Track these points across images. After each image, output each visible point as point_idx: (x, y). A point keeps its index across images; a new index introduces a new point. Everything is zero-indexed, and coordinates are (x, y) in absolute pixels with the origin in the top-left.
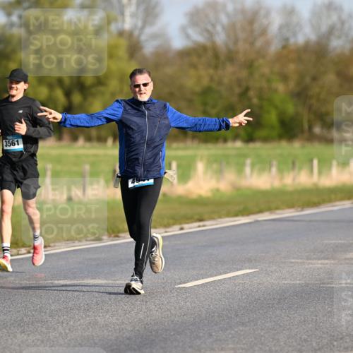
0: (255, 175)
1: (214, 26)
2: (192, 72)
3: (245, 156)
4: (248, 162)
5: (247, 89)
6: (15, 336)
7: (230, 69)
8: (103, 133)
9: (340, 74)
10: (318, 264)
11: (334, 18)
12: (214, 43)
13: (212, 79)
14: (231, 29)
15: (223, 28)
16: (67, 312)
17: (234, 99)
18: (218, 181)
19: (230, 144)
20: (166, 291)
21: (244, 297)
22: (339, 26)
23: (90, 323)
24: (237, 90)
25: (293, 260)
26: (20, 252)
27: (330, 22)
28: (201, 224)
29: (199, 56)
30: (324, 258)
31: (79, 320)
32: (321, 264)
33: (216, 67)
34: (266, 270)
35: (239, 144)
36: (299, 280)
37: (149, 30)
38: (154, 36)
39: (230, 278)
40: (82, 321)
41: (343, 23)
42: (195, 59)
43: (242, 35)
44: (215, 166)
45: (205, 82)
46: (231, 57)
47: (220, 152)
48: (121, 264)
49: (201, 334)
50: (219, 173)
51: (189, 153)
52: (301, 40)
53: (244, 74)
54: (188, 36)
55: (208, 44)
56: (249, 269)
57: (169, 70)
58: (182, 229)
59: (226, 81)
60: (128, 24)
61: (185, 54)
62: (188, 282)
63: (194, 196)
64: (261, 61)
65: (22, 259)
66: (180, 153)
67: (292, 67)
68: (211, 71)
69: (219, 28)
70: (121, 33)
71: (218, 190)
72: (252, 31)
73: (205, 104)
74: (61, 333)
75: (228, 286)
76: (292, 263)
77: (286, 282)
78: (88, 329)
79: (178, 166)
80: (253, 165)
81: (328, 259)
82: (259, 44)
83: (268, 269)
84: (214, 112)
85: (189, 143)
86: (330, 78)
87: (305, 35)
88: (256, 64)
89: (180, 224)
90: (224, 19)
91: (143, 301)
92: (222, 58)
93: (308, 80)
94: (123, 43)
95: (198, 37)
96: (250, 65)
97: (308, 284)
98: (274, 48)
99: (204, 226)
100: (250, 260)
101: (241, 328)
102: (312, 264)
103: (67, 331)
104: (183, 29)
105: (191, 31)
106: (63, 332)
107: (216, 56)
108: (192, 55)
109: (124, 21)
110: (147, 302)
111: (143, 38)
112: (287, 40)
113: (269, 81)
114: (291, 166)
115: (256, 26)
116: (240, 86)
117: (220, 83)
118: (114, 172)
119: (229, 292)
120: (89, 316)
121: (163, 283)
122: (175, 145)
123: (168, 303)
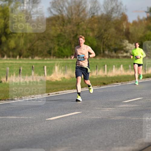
1: (62, 8)
2: (53, 28)
5: (77, 35)
7: (69, 26)
8: (15, 54)
9: (116, 28)
10: (107, 110)
11: (114, 4)
12: (62, 15)
13: (61, 30)
14: (70, 9)
15: (66, 8)
17: (71, 39)
18: (64, 74)
19: (69, 59)
20: (42, 122)
21: (75, 124)
22: (116, 8)
23: (9, 135)
24: (72, 35)
25: (96, 108)
27: (112, 6)
28: (57, 93)
29: (56, 21)
30: (110, 107)
31: (5, 134)
32: (108, 110)
33: (63, 26)
34: (85, 112)
36: (99, 117)
39: (69, 116)
41: (118, 7)
42: (54, 22)
43: (74, 12)
44: (63, 68)
46: (70, 21)
47: (65, 62)
48: (23, 110)
49: (57, 140)
50: (65, 71)
51: (52, 62)
52: (100, 14)
53: (75, 28)
54: (51, 12)
55: (60, 15)
56: (78, 112)
58: (49, 95)
59: (67, 31)
61: (49, 20)
62: (51, 117)
63: (54, 81)
64: (83, 23)
66: (48, 62)
67: (96, 25)
68: (61, 27)
71: (64, 78)
72: (79, 10)
73: (59, 41)
75: (68, 119)
76: (96, 109)
77: (93, 117)
78: (9, 138)
79: (47, 68)
81: (111, 107)
83: (86, 112)
84: (62, 44)
85: (52, 58)
86: (112, 30)
87: (101, 11)
88: (80, 24)
89: (48, 93)
90: (67, 5)
91: (32, 126)
92: (66, 21)
93: (103, 31)
95: (56, 13)
96: (78, 25)
97: (103, 118)
98: (88, 17)
100: (78, 108)
101: (74, 137)
102: (104, 110)
104: (49, 9)
105: (52, 10)
107: (63, 21)
108: (53, 20)
110: (34, 126)
112: (94, 13)
113: (85, 31)
114: (96, 68)
115: (80, 8)
116: (73, 34)
117: (65, 33)
118: (20, 70)
119: (69, 122)
120: (9, 132)
121: (41, 118)
122: (46, 59)
123: (43, 126)
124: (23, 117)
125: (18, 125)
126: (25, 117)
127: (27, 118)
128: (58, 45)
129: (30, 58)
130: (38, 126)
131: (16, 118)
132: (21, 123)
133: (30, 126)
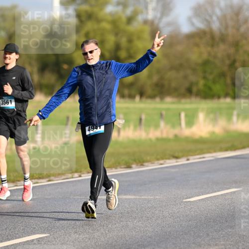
0: (240, 121)
1: (211, 16)
2: (196, 49)
3: (233, 109)
4: (235, 113)
5: (234, 61)
6: (70, 236)
7: (222, 47)
8: (133, 92)
12: (211, 29)
13: (209, 54)
14: (223, 19)
15: (218, 18)
16: (107, 218)
17: (225, 68)
18: (214, 126)
19: (222, 100)
20: (177, 204)
21: (231, 208)
23: (123, 226)
24: (227, 62)
26: (74, 176)
28: (201, 156)
29: (201, 38)
31: (115, 224)
33: (212, 46)
35: (228, 100)
37: (165, 20)
38: (169, 24)
39: (222, 195)
40: (117, 225)
43: (231, 23)
44: (212, 116)
45: (205, 56)
46: (223, 39)
47: (215, 106)
48: (145, 184)
49: (201, 234)
50: (215, 121)
51: (193, 106)
53: (232, 51)
54: (193, 24)
55: (207, 30)
56: (236, 188)
57: (180, 48)
58: (188, 160)
59: (219, 55)
60: (150, 15)
61: (190, 36)
62: (192, 197)
63: (197, 137)
64: (244, 42)
65: (75, 181)
66: (188, 106)
68: (209, 49)
69: (215, 18)
70: (146, 22)
71: (213, 133)
72: (238, 20)
73: (205, 72)
74: (102, 233)
75: (220, 200)
78: (122, 230)
79: (186, 116)
80: (238, 115)
82: (242, 29)
84: (211, 77)
85: (193, 99)
88: (241, 43)
89: (187, 156)
90: (218, 12)
91: (160, 211)
92: (217, 39)
94: (147, 29)
95: (200, 25)
96: (236, 45)
99: (204, 158)
100: (235, 182)
101: (229, 230)
103: (107, 232)
104: (190, 19)
105: (195, 21)
106: (104, 232)
107: (213, 37)
108: (196, 37)
109: (147, 13)
110: (163, 211)
111: (161, 25)
115: (241, 17)
116: (229, 59)
117: (215, 57)
118: (141, 120)
119: (221, 205)
120: (122, 221)
121: (174, 198)
122: (183, 101)
123: (178, 212)
124: (146, 197)
125: (137, 210)
126: (149, 197)
127: (152, 197)
128: (205, 78)
129: (158, 99)
130: (170, 211)
131: (134, 198)
132: (143, 206)
133: (157, 212)
